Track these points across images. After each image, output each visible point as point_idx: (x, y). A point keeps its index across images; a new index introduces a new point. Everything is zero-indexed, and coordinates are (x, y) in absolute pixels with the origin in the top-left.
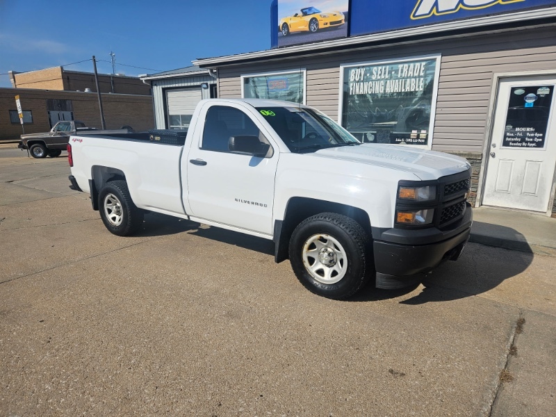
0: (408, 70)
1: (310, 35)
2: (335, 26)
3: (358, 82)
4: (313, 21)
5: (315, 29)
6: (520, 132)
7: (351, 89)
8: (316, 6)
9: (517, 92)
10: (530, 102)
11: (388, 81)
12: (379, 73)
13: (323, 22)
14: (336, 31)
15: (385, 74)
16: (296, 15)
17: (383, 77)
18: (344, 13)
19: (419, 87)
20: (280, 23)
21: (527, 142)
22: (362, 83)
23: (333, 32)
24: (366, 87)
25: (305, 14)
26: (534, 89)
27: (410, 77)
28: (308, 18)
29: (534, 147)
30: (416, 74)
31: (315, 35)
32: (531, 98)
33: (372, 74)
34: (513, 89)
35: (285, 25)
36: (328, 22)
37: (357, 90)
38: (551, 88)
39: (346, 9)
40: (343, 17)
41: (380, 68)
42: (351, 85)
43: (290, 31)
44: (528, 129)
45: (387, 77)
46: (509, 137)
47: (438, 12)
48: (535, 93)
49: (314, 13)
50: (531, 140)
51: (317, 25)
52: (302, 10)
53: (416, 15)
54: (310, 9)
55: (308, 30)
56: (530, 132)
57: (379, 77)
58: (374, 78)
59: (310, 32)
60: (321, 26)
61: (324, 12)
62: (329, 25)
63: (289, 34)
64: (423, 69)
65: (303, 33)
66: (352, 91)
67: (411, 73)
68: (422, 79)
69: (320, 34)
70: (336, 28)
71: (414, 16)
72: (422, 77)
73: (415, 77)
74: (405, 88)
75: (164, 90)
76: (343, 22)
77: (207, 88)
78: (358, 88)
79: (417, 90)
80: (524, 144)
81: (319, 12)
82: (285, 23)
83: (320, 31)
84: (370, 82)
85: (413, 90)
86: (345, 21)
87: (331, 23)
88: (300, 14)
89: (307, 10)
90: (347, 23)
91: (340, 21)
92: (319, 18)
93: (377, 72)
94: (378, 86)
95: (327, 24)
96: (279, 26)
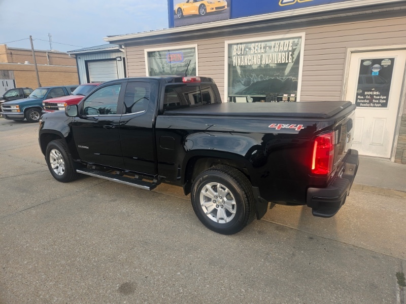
0: (279, 46)
1: (198, 18)
2: (219, 11)
3: (239, 55)
4: (202, 6)
5: (203, 13)
6: (368, 95)
7: (234, 61)
9: (365, 63)
10: (376, 71)
11: (264, 55)
12: (256, 48)
13: (210, 7)
14: (221, 15)
15: (261, 48)
16: (188, 1)
17: (259, 52)
19: (288, 60)
20: (176, 8)
21: (374, 103)
22: (243, 57)
23: (219, 15)
24: (246, 59)
26: (378, 61)
27: (281, 52)
28: (198, 4)
29: (379, 107)
30: (286, 49)
31: (203, 18)
32: (376, 68)
33: (250, 49)
34: (363, 61)
36: (214, 7)
37: (239, 62)
38: (392, 60)
40: (226, 4)
41: (257, 44)
42: (234, 58)
43: (184, 14)
44: (375, 93)
45: (262, 51)
46: (360, 99)
48: (380, 64)
50: (377, 101)
51: (205, 9)
53: (284, 2)
55: (198, 13)
56: (376, 95)
57: (256, 52)
58: (252, 52)
59: (200, 15)
60: (208, 10)
62: (214, 10)
63: (183, 17)
64: (291, 45)
65: (194, 16)
66: (235, 63)
67: (281, 48)
68: (290, 53)
69: (208, 17)
71: (282, 3)
72: (290, 51)
73: (285, 52)
74: (277, 60)
75: (86, 62)
76: (226, 7)
77: (121, 60)
78: (239, 60)
79: (287, 62)
80: (372, 104)
82: (179, 8)
83: (207, 14)
84: (249, 56)
85: (283, 62)
86: (228, 6)
87: (216, 8)
90: (229, 8)
91: (224, 7)
92: (206, 4)
93: (254, 48)
94: (255, 59)
95: (213, 9)
96: (175, 11)
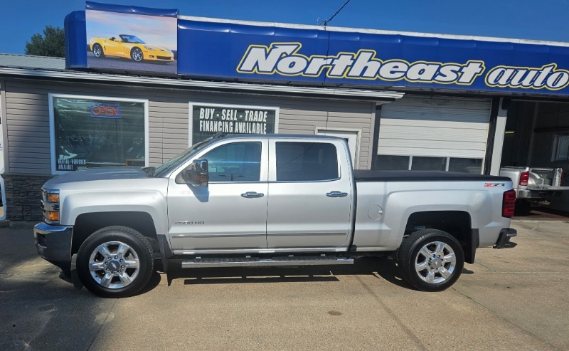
0: (254, 116)
1: (129, 63)
2: (162, 61)
3: (207, 120)
4: (136, 50)
5: (138, 58)
7: (201, 126)
8: (140, 36)
11: (237, 123)
12: (228, 115)
13: (149, 54)
14: (165, 66)
15: (233, 116)
16: (113, 39)
17: (232, 119)
18: (173, 51)
19: (263, 130)
20: (91, 41)
22: (212, 122)
23: (161, 66)
24: (216, 125)
25: (125, 41)
27: (256, 122)
28: (130, 46)
30: (260, 120)
31: (137, 64)
33: (221, 115)
35: (97, 46)
36: (155, 55)
37: (208, 127)
39: (175, 48)
40: (172, 55)
41: (229, 111)
42: (201, 122)
43: (106, 53)
45: (235, 119)
47: (258, 71)
49: (138, 43)
51: (141, 55)
52: (121, 36)
53: (242, 69)
54: (132, 37)
55: (130, 57)
57: (228, 119)
58: (223, 119)
59: (132, 60)
60: (146, 57)
61: (149, 44)
62: (155, 59)
63: (102, 56)
64: (265, 116)
65: (123, 59)
66: (202, 127)
67: (256, 119)
68: (265, 125)
69: (145, 65)
70: (164, 63)
71: (240, 70)
72: (265, 123)
73: (260, 123)
74: (251, 130)
76: (172, 59)
78: (207, 125)
79: (262, 133)
81: (143, 43)
82: (96, 44)
83: (144, 61)
84: (220, 122)
85: (258, 132)
86: (174, 58)
87: (158, 57)
88: (120, 39)
89: (128, 38)
90: (176, 61)
91: (169, 58)
92: (143, 49)
93: (226, 114)
94: (227, 126)
95: (153, 57)
96: (89, 46)
